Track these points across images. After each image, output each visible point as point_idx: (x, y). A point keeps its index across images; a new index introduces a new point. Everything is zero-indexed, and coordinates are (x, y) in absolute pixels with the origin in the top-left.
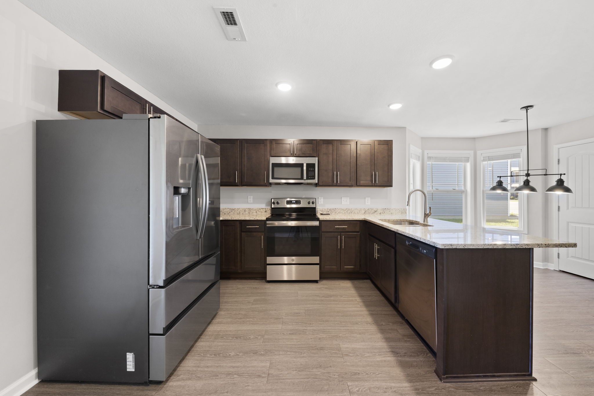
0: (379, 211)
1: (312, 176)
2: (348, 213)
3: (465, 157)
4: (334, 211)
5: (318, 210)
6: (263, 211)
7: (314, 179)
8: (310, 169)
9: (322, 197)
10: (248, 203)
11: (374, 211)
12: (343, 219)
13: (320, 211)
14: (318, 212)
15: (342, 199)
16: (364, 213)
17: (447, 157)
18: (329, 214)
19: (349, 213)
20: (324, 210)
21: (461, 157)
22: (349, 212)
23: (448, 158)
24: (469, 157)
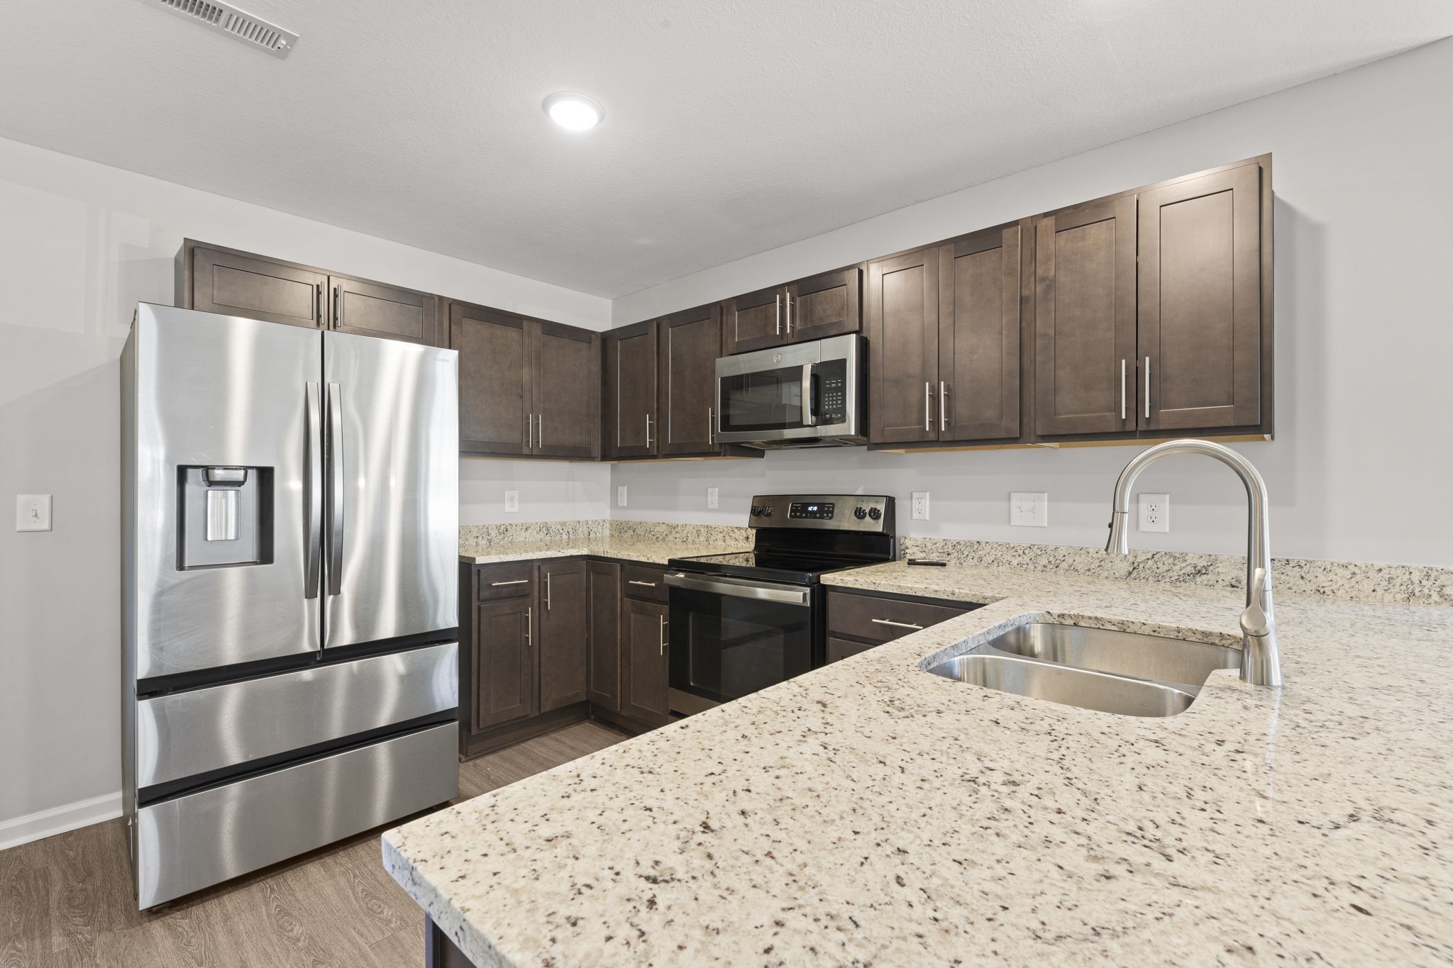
1: (836, 411)
2: (1040, 568)
4: (973, 554)
5: (908, 543)
6: (741, 538)
7: (843, 419)
8: (831, 384)
10: (705, 508)
11: (1189, 569)
12: (910, 593)
13: (915, 549)
14: (907, 551)
15: (1014, 503)
16: (1124, 572)
19: (1045, 566)
20: (929, 545)
22: (1044, 561)
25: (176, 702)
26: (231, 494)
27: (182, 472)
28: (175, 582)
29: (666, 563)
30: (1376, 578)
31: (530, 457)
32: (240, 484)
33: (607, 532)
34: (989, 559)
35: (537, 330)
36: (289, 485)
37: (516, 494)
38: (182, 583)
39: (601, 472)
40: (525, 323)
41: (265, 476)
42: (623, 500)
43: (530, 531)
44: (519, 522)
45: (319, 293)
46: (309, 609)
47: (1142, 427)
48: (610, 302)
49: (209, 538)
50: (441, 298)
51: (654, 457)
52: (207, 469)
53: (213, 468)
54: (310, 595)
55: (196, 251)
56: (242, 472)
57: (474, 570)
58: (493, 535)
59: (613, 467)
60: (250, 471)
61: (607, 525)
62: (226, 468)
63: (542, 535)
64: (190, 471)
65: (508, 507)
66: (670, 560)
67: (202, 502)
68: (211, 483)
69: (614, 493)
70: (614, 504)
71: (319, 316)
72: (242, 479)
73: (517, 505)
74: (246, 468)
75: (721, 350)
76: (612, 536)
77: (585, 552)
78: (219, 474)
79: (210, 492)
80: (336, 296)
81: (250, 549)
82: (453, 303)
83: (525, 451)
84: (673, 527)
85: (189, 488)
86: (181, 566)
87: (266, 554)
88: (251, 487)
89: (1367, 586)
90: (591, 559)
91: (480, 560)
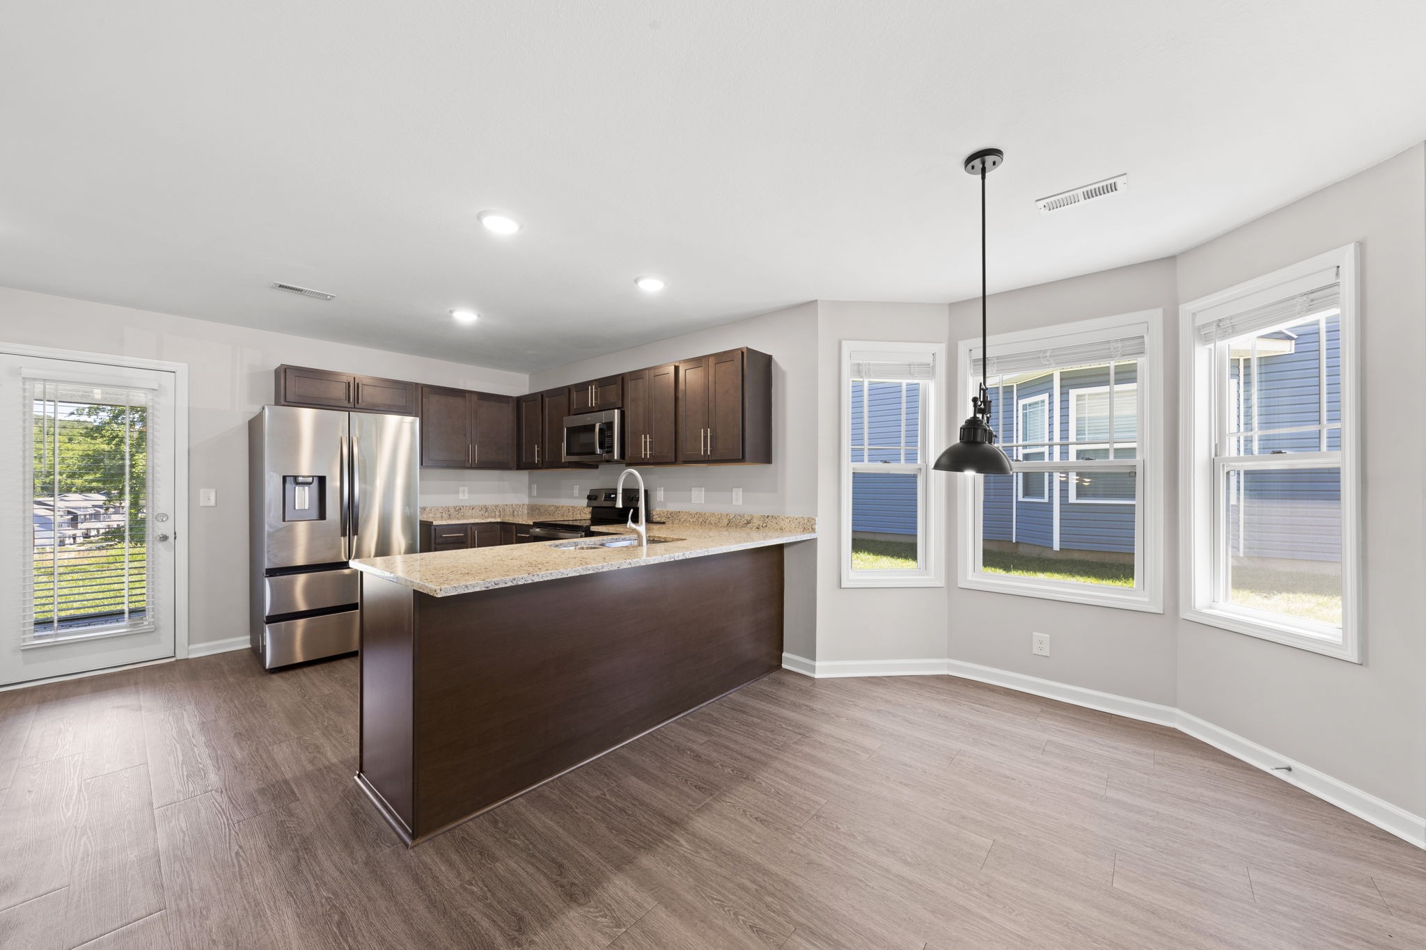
0: (756, 522)
3: (1122, 340)
9: (661, 487)
10: (572, 496)
16: (726, 524)
17: (1045, 351)
18: (664, 523)
21: (1109, 342)
23: (1048, 354)
24: (1143, 337)
25: (282, 579)
26: (307, 488)
27: (284, 478)
28: (281, 527)
29: (532, 524)
30: (795, 522)
31: (471, 468)
32: (310, 484)
33: (526, 511)
34: (682, 520)
35: (475, 398)
36: (333, 485)
37: (466, 489)
38: (284, 527)
39: (523, 477)
40: (467, 395)
41: (322, 480)
42: (535, 493)
43: (475, 510)
44: (468, 505)
45: (349, 386)
46: (344, 541)
47: (707, 459)
48: (528, 376)
49: (297, 508)
50: (416, 384)
51: (540, 468)
52: (295, 477)
53: (298, 476)
54: (344, 534)
55: (287, 370)
56: (311, 478)
57: (433, 528)
58: (452, 511)
59: (529, 473)
60: (315, 478)
61: (526, 507)
62: (303, 477)
63: (482, 512)
64: (288, 478)
65: (461, 496)
66: (534, 523)
67: (293, 492)
68: (297, 483)
69: (530, 488)
70: (530, 496)
71: (349, 398)
72: (311, 481)
73: (467, 495)
74: (313, 477)
75: (569, 412)
76: (528, 513)
77: (499, 520)
78: (301, 479)
79: (297, 488)
80: (358, 387)
81: (315, 514)
82: (423, 386)
83: (467, 465)
84: (557, 508)
85: (287, 486)
86: (284, 520)
87: (322, 515)
88: (315, 485)
89: (793, 526)
90: (502, 524)
91: (435, 523)
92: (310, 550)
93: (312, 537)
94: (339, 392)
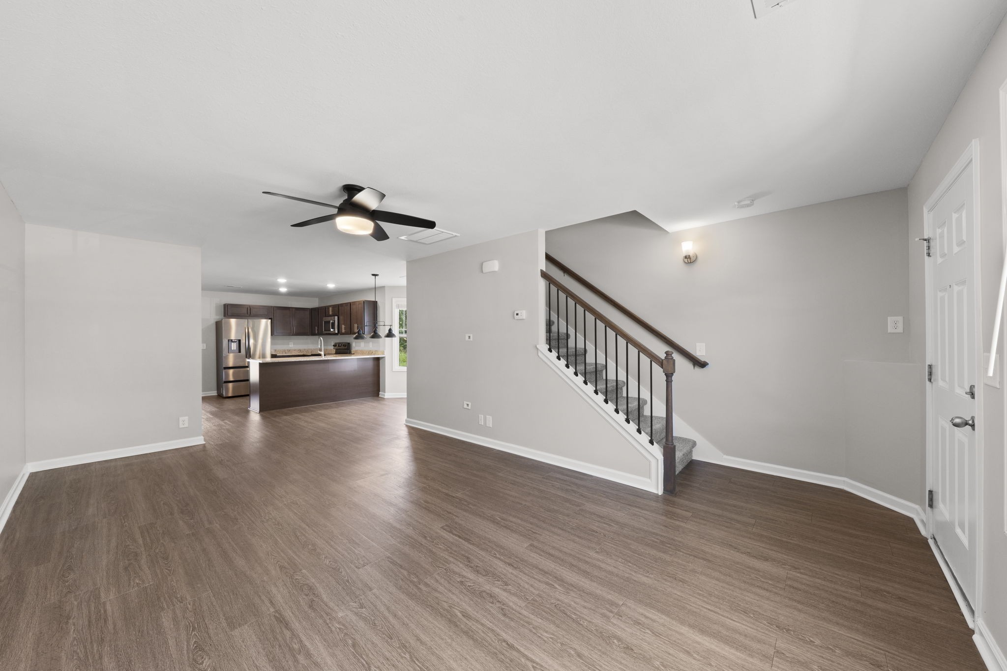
92: (234, 363)
93: (235, 358)
94: (245, 311)
